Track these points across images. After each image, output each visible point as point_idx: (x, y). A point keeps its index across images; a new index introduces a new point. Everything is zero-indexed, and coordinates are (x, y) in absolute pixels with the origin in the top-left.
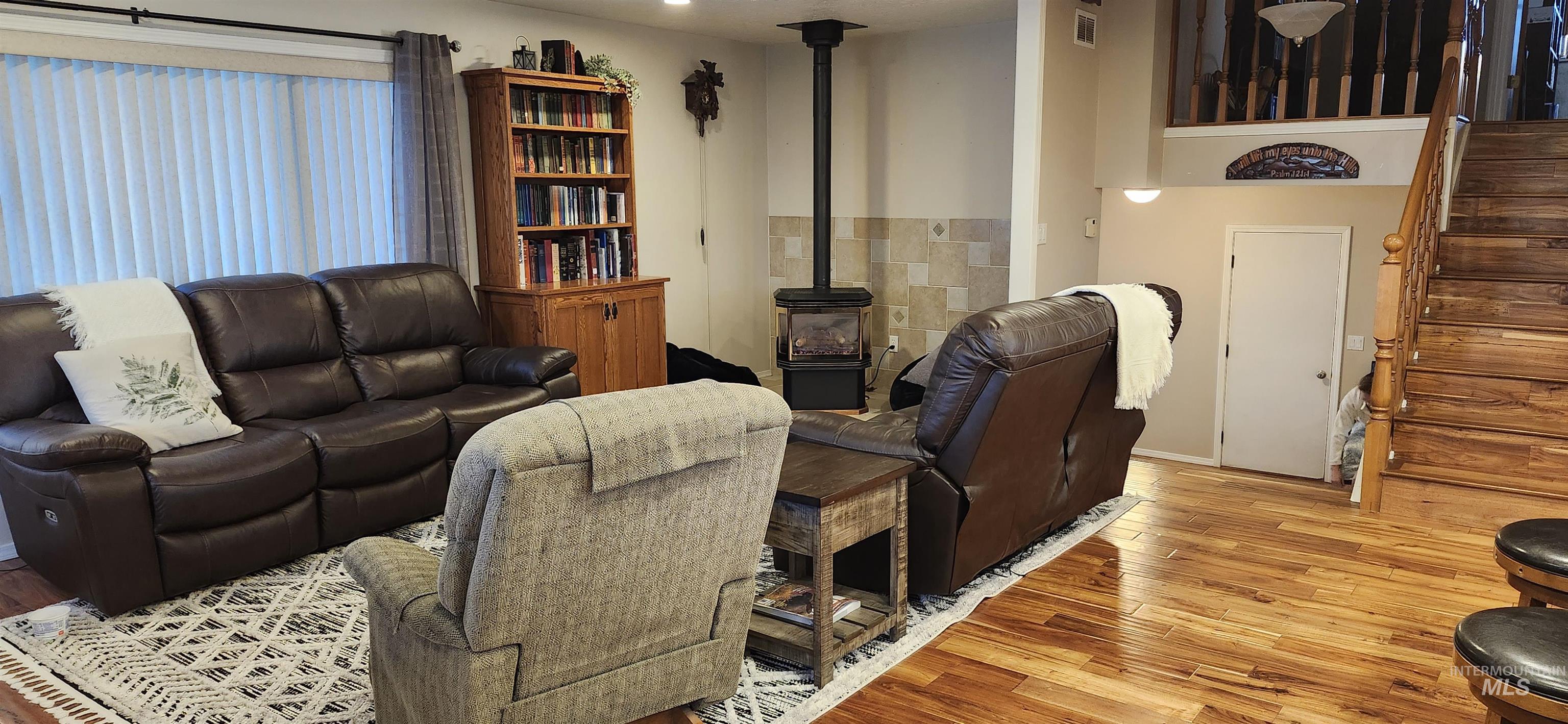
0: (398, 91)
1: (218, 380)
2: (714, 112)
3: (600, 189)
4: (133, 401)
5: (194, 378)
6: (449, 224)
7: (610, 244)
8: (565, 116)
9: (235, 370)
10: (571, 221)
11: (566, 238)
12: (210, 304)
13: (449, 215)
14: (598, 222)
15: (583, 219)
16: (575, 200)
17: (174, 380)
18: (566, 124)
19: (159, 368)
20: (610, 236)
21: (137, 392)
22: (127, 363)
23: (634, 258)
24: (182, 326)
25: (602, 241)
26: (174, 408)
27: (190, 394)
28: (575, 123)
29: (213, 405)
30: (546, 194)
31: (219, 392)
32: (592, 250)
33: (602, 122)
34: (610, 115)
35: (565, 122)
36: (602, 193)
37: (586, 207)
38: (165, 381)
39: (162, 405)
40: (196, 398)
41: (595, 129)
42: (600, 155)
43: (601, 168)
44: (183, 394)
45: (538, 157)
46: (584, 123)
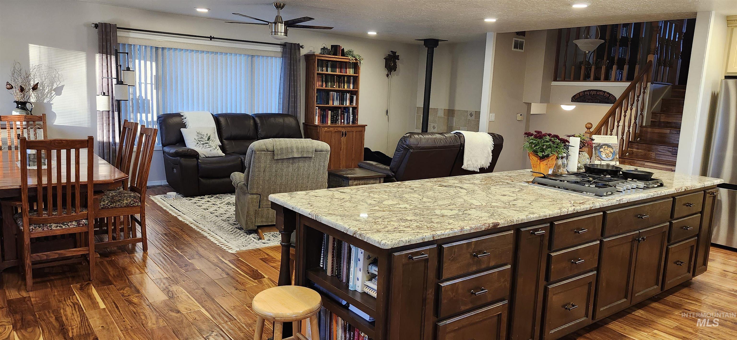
0: (284, 61)
1: (221, 141)
2: (395, 69)
3: (348, 94)
4: (198, 143)
5: (214, 139)
6: (295, 102)
7: (348, 112)
8: (337, 69)
9: (227, 139)
10: (336, 103)
11: (334, 109)
12: (222, 120)
13: (296, 99)
14: (346, 105)
15: (340, 103)
16: (338, 97)
17: (209, 139)
18: (338, 72)
19: (205, 135)
20: (349, 110)
21: (199, 141)
22: (198, 133)
23: (357, 117)
24: (213, 125)
25: (346, 111)
26: (208, 146)
27: (212, 143)
28: (341, 72)
29: (218, 147)
30: (328, 94)
31: (221, 144)
32: (343, 114)
33: (350, 72)
34: (353, 69)
35: (337, 71)
36: (348, 95)
37: (342, 100)
38: (206, 139)
39: (205, 145)
40: (214, 145)
41: (348, 74)
42: (349, 82)
43: (349, 87)
44: (211, 143)
45: (326, 83)
46: (344, 71)
